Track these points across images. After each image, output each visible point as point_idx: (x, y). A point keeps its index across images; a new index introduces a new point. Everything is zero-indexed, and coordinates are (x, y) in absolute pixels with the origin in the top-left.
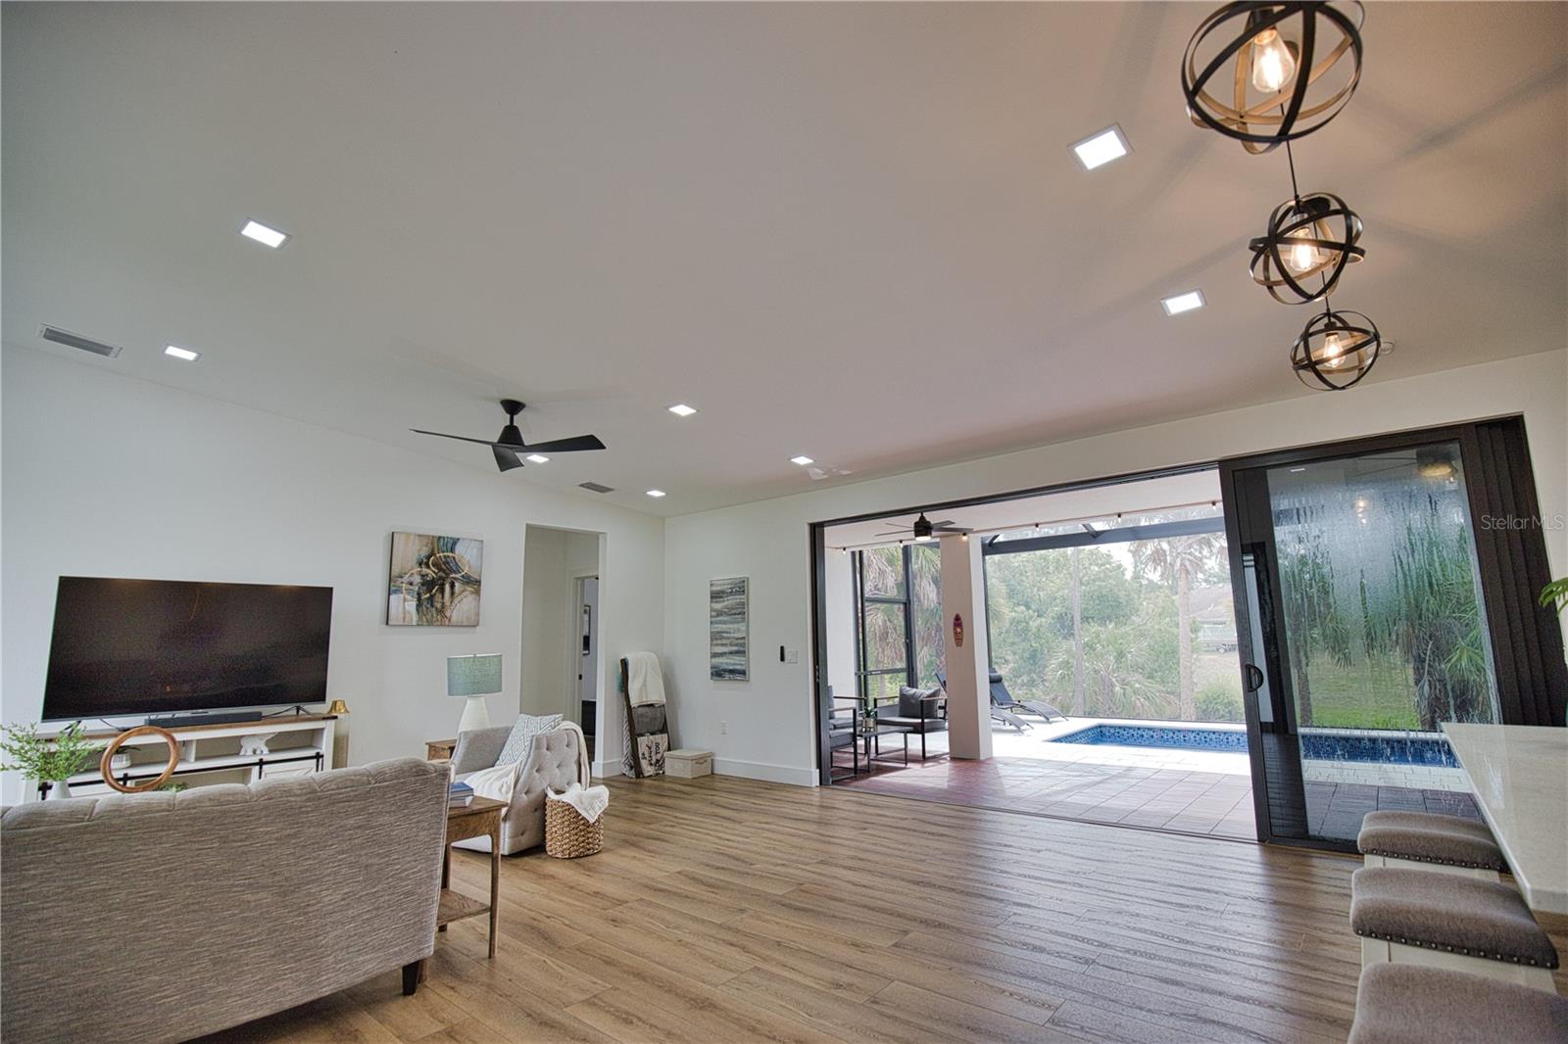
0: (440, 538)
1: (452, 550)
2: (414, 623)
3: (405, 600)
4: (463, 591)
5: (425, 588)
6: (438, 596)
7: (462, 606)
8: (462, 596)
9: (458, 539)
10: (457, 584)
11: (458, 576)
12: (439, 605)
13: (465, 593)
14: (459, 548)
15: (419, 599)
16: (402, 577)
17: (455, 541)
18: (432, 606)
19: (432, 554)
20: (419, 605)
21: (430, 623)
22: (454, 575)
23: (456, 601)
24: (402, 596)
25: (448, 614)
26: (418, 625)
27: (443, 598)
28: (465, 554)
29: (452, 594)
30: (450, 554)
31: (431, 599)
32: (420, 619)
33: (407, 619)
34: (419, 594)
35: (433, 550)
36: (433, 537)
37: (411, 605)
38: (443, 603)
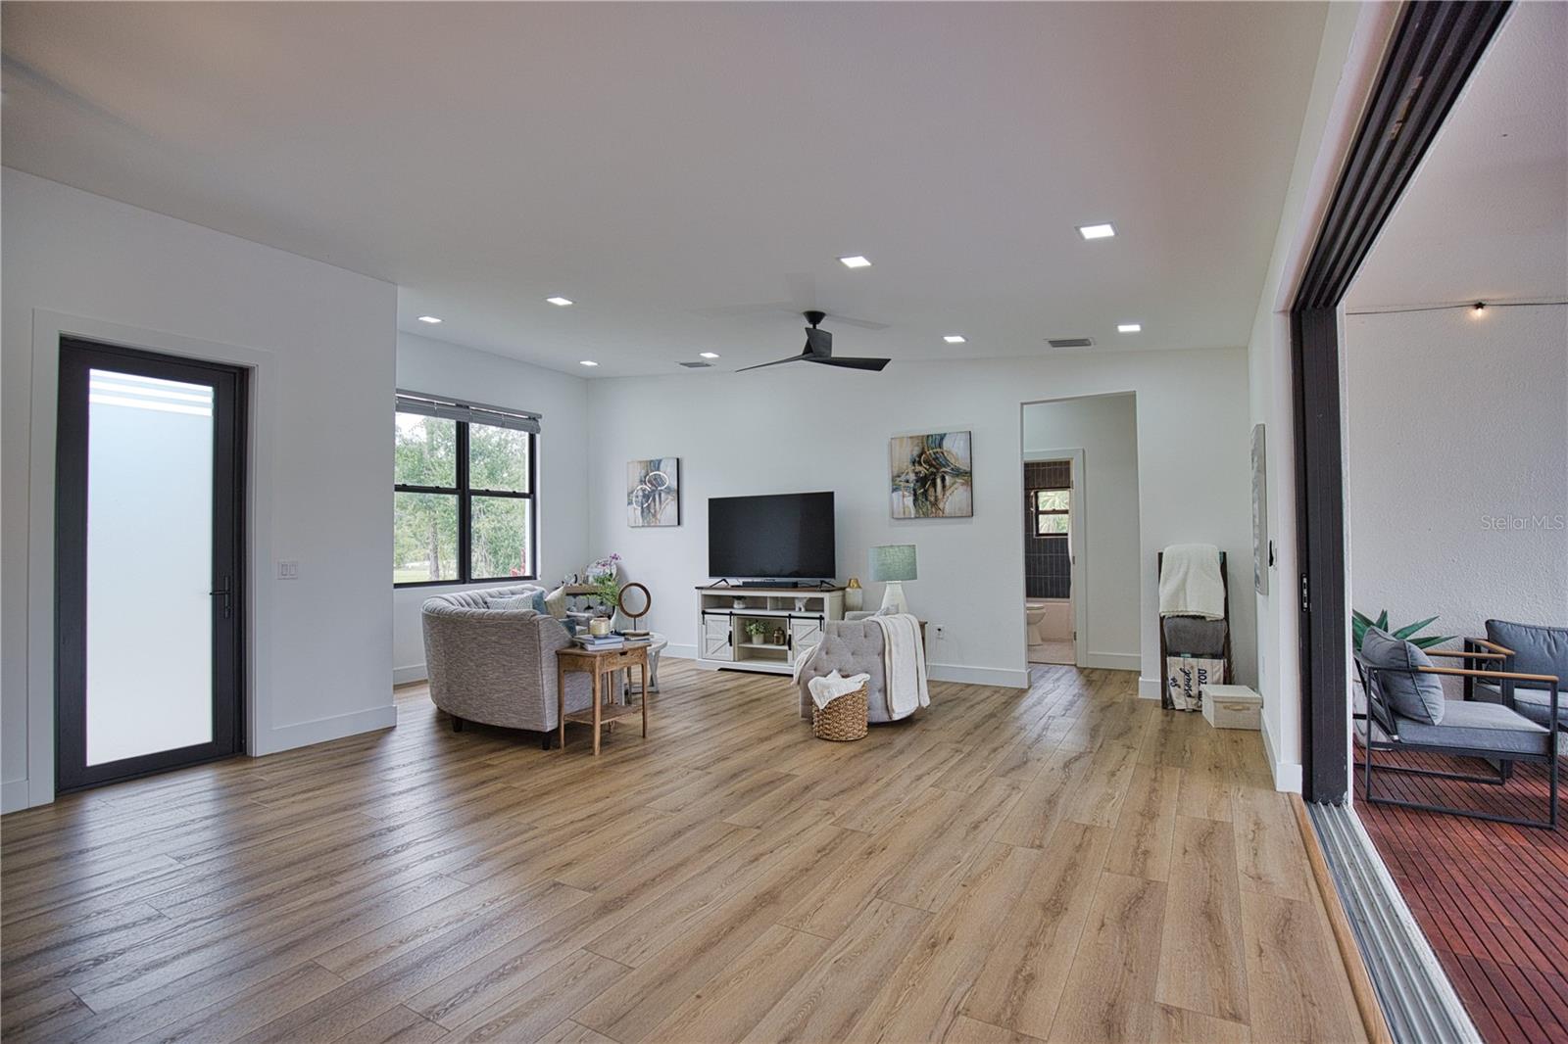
0: (928, 436)
1: (940, 446)
2: (913, 516)
3: (904, 496)
4: (953, 484)
5: (919, 484)
6: (932, 490)
7: (954, 497)
8: (952, 488)
9: (945, 435)
10: (947, 477)
11: (948, 470)
12: (932, 499)
13: (955, 486)
14: (946, 444)
15: (915, 495)
16: (899, 476)
17: (942, 437)
18: (927, 500)
19: (923, 452)
20: (915, 500)
21: (926, 516)
22: (943, 469)
23: (948, 493)
24: (901, 493)
25: (941, 506)
26: (916, 518)
27: (935, 491)
28: (954, 449)
29: (944, 487)
30: (938, 450)
31: (925, 494)
32: (917, 512)
33: (907, 513)
34: (914, 490)
35: (923, 448)
36: (923, 436)
37: (909, 501)
38: (936, 497)
